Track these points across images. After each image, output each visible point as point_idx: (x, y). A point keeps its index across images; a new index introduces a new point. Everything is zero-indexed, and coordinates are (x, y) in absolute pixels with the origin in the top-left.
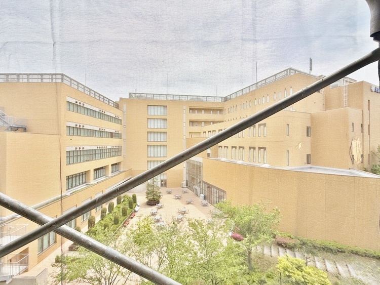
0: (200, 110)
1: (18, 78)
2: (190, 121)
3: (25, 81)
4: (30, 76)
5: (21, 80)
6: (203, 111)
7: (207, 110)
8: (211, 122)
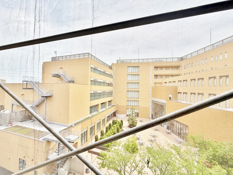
0: (161, 68)
1: (70, 57)
2: (155, 75)
3: (73, 58)
4: (75, 56)
5: (71, 58)
6: (164, 68)
7: (167, 67)
8: (170, 75)
